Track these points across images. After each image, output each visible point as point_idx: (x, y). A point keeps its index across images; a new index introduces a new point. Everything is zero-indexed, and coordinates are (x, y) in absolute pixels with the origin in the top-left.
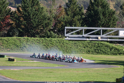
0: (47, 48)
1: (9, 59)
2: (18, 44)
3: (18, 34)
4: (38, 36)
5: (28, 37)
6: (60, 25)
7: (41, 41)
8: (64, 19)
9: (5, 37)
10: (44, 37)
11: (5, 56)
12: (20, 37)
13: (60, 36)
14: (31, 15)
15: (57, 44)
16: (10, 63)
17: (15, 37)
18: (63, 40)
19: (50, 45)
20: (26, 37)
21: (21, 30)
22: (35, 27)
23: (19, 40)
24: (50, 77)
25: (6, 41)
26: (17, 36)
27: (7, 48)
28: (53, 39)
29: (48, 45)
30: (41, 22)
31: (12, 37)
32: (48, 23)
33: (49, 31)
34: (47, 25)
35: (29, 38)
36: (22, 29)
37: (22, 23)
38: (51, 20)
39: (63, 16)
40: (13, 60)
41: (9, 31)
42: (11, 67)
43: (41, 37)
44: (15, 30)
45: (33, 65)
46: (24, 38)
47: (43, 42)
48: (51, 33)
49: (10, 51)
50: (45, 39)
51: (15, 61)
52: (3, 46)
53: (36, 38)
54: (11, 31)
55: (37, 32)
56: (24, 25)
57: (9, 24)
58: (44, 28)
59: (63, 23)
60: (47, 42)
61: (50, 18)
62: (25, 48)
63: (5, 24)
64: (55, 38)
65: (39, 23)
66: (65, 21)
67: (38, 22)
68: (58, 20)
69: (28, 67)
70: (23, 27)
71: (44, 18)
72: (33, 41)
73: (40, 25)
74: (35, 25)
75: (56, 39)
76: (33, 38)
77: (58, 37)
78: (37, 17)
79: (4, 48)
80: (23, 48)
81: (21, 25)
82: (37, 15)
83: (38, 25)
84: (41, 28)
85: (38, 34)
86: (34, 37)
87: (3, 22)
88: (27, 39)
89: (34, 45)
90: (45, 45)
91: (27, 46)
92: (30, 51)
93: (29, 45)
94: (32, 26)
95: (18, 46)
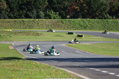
0: (105, 27)
2: (82, 24)
5: (89, 18)
6: (114, 9)
8: (117, 5)
9: (72, 19)
11: (74, 33)
12: (83, 19)
13: (114, 18)
14: (92, 2)
15: (113, 24)
17: (79, 19)
18: (117, 21)
19: (107, 24)
23: (83, 21)
25: (73, 22)
26: (80, 18)
27: (73, 27)
28: (109, 20)
30: (99, 7)
32: (105, 8)
33: (106, 14)
34: (104, 9)
35: (91, 19)
37: (84, 8)
38: (107, 6)
39: (116, 2)
41: (74, 15)
43: (99, 19)
46: (87, 20)
47: (101, 23)
48: (107, 16)
49: (75, 30)
50: (103, 20)
51: (83, 37)
52: (70, 26)
53: (96, 20)
55: (97, 15)
58: (102, 12)
59: (116, 8)
60: (104, 22)
61: (106, 4)
62: (87, 27)
63: (72, 8)
64: (110, 19)
65: (98, 8)
66: (118, 6)
67: (97, 7)
68: (112, 6)
70: (86, 11)
71: (102, 4)
72: (94, 22)
73: (99, 9)
74: (95, 10)
76: (93, 19)
77: (112, 19)
78: (96, 3)
79: (71, 27)
81: (84, 10)
82: (96, 2)
83: (97, 10)
84: (99, 12)
86: (95, 18)
88: (89, 20)
89: (95, 25)
90: (103, 25)
91: (89, 26)
92: (91, 30)
93: (90, 25)
94: (92, 11)
95: (82, 26)
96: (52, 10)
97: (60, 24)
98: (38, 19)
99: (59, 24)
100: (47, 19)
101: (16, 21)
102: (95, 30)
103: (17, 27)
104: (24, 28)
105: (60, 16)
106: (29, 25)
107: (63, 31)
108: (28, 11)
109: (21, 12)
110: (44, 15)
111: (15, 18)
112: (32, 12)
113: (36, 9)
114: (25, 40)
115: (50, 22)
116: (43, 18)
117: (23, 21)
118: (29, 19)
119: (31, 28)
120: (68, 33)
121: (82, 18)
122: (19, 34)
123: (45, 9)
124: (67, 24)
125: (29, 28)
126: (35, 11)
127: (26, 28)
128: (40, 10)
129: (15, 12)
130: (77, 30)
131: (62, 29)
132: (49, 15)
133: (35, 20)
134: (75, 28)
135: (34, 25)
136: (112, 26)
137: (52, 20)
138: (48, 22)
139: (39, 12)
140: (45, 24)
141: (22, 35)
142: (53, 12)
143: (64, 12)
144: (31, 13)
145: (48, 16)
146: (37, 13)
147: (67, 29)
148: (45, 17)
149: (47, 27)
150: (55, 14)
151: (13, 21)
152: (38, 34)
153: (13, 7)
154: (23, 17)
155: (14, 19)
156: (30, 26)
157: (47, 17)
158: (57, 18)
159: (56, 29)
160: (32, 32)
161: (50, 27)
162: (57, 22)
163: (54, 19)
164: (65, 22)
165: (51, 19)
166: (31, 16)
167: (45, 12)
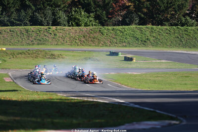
0: (181, 41)
1: (125, 57)
2: (137, 36)
3: (137, 21)
4: (167, 24)
5: (153, 25)
7: (172, 31)
9: (119, 25)
10: (176, 25)
11: (120, 53)
12: (141, 26)
15: (196, 36)
16: (127, 64)
17: (133, 26)
19: (185, 36)
20: (150, 26)
21: (143, 16)
22: (163, 11)
23: (140, 29)
24: (185, 84)
25: (121, 32)
26: (136, 24)
27: (121, 42)
28: (190, 28)
29: (183, 37)
30: (171, 3)
31: (129, 26)
32: (182, 4)
33: (184, 16)
34: (181, 7)
35: (154, 27)
36: (144, 14)
37: (143, 4)
38: (186, 1)
40: (131, 59)
41: (124, 17)
42: (128, 69)
43: (172, 25)
44: (134, 15)
45: (160, 67)
46: (147, 28)
47: (174, 33)
48: (186, 20)
49: (126, 46)
50: (178, 28)
51: (134, 61)
52: (116, 39)
53: (165, 27)
54: (127, 18)
55: (167, 17)
56: (147, 8)
57: (124, 7)
58: (176, 11)
60: (181, 32)
62: (148, 42)
63: (119, 6)
64: (192, 26)
65: (169, 5)
67: (167, 3)
69: (153, 69)
72: (161, 31)
73: (170, 7)
74: (162, 8)
75: (193, 28)
76: (160, 26)
77: (197, 25)
79: (118, 42)
80: (145, 42)
83: (167, 8)
84: (171, 11)
85: (167, 20)
86: (162, 25)
87: (115, 4)
88: (152, 28)
89: (162, 37)
90: (178, 38)
91: (152, 39)
92: (156, 46)
93: (154, 37)
94: (159, 10)
95: (137, 39)
96: (81, 10)
97: (98, 35)
98: (54, 27)
99: (96, 35)
100: (73, 26)
101: (13, 31)
102: (163, 47)
103: (16, 41)
104: (29, 44)
105: (97, 21)
106: (38, 38)
107: (101, 48)
108: (35, 11)
109: (23, 13)
110: (66, 18)
111: (13, 24)
112: (43, 13)
113: (52, 6)
114: (30, 67)
115: (78, 31)
116: (65, 25)
117: (27, 31)
118: (39, 27)
119: (41, 44)
120: (109, 53)
121: (139, 25)
122: (20, 55)
123: (68, 8)
124: (111, 35)
125: (38, 44)
126: (49, 12)
127: (33, 44)
128: (59, 10)
129: (12, 12)
130: (130, 46)
131: (101, 45)
132: (75, 18)
133: (49, 28)
134: (124, 44)
135: (47, 39)
136: (196, 38)
137: (83, 28)
138: (73, 31)
139: (57, 12)
140: (67, 35)
141: (24, 58)
142: (83, 13)
143: (104, 12)
144: (42, 15)
145: (74, 21)
146: (53, 14)
147: (110, 46)
148: (69, 23)
149: (71, 42)
150: (88, 17)
151: (9, 31)
152: (53, 57)
153: (8, 4)
154: (27, 23)
155: (10, 27)
156: (40, 41)
157: (72, 23)
158: (90, 24)
159: (90, 46)
160: (44, 53)
161: (77, 41)
162: (91, 33)
163: (85, 26)
164: (106, 31)
165: (80, 27)
166: (41, 21)
167: (69, 13)
